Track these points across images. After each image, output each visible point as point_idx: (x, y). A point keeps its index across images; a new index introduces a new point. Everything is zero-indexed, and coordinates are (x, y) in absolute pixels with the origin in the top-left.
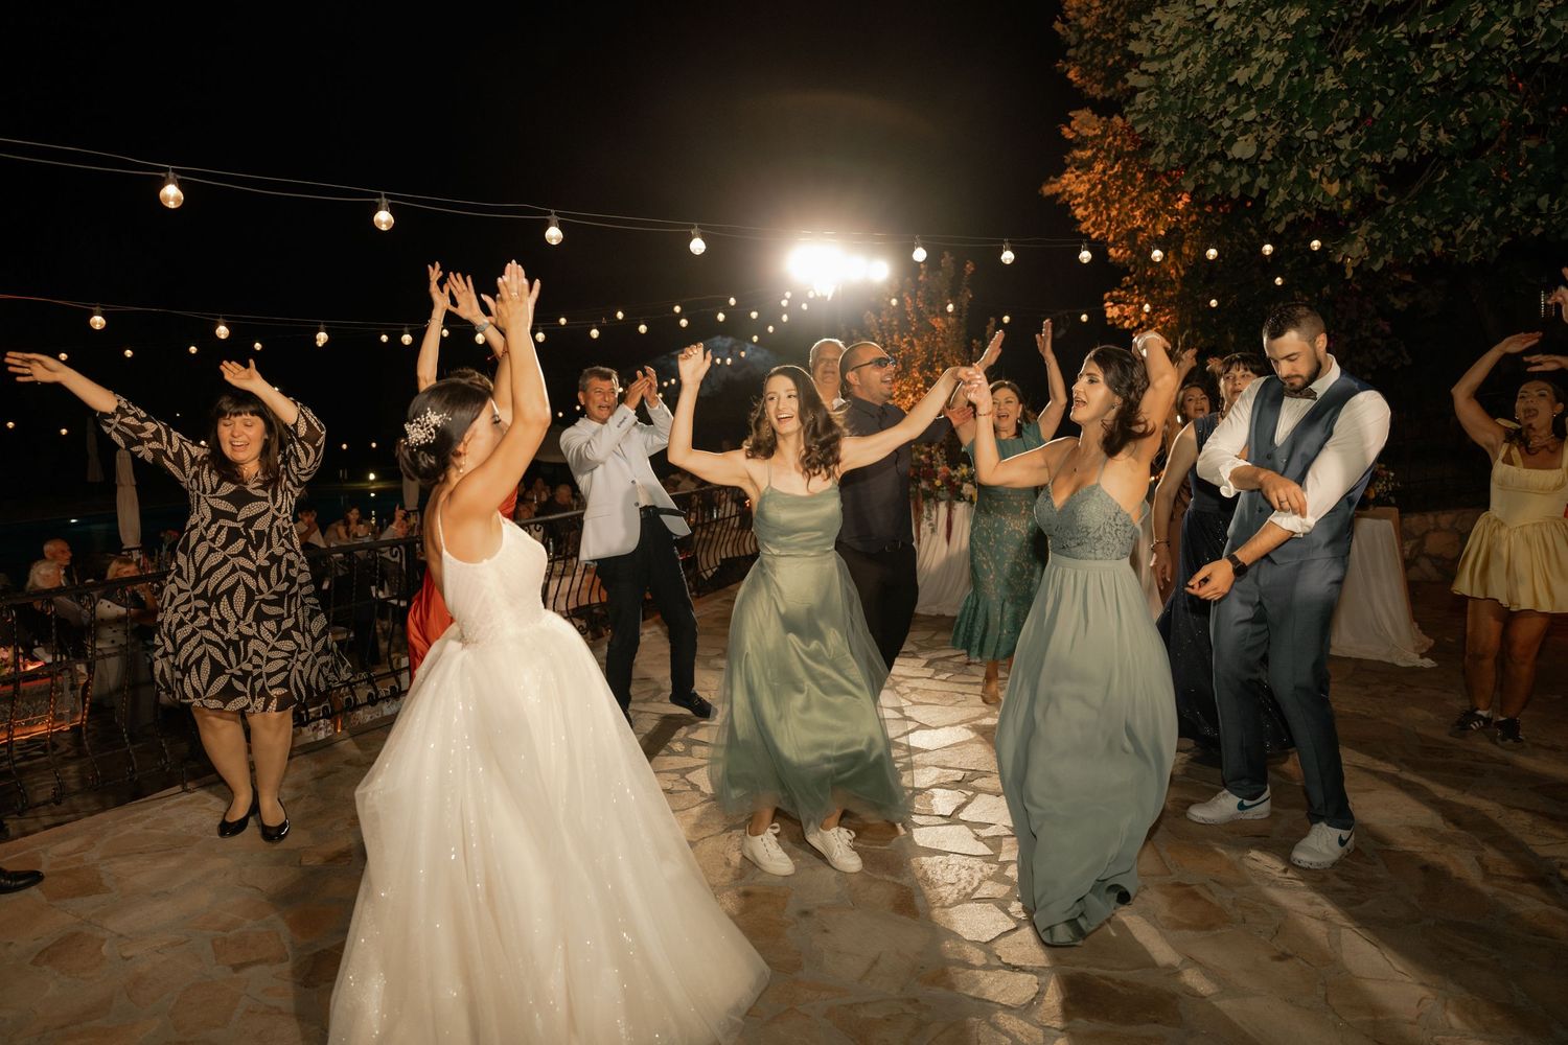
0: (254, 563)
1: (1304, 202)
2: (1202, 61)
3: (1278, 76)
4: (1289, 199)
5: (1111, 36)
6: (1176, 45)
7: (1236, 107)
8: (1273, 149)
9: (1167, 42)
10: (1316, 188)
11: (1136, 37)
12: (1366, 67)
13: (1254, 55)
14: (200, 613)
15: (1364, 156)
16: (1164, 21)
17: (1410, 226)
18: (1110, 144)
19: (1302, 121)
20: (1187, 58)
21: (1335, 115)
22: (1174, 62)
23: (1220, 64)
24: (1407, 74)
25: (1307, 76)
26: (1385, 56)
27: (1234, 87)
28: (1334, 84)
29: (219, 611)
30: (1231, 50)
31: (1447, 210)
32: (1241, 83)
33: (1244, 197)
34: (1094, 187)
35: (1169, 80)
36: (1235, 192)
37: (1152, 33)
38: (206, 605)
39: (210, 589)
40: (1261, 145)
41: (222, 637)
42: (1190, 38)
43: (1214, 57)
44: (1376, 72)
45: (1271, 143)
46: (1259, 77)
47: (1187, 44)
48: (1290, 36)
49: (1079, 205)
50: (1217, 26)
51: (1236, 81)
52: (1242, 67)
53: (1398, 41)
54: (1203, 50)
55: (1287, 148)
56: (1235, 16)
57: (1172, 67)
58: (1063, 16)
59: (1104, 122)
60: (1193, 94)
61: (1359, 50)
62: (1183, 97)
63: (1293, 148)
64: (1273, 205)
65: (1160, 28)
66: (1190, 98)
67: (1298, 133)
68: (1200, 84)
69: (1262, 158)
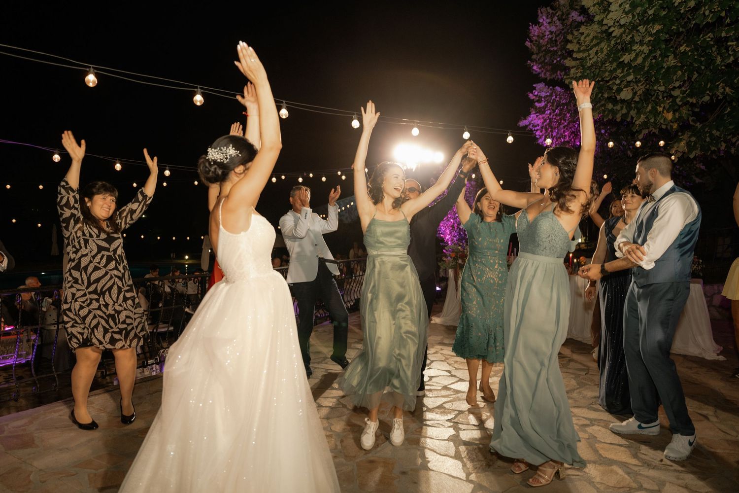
0: (120, 272)
1: (654, 122)
2: (605, 52)
3: (645, 59)
4: (646, 120)
5: (555, 48)
6: (592, 44)
7: (623, 74)
8: (640, 95)
9: (587, 44)
10: (660, 115)
11: (571, 42)
12: (691, 55)
13: (634, 48)
14: (94, 302)
15: (689, 99)
16: (586, 32)
17: (711, 135)
18: (554, 99)
19: (657, 81)
20: (597, 51)
21: (675, 78)
22: (590, 52)
23: (614, 54)
24: (710, 58)
25: (660, 59)
26: (700, 50)
27: (621, 65)
28: (674, 63)
29: (104, 300)
30: (619, 47)
31: (731, 127)
32: (626, 62)
33: (623, 120)
34: (545, 120)
35: (587, 62)
36: (619, 118)
37: (580, 40)
38: (97, 297)
39: (99, 289)
40: (635, 94)
41: (105, 313)
42: (599, 41)
43: (611, 51)
44: (696, 57)
45: (639, 93)
46: (635, 59)
47: (598, 44)
48: (652, 39)
49: (537, 130)
50: (614, 35)
51: (624, 61)
52: (627, 54)
53: (708, 42)
54: (606, 46)
55: (647, 95)
56: (623, 29)
57: (589, 55)
58: (530, 39)
59: (551, 89)
60: (599, 69)
61: (687, 46)
62: (594, 71)
63: (651, 95)
64: (637, 123)
65: (584, 36)
66: (598, 71)
67: (655, 88)
68: (603, 63)
69: (634, 100)
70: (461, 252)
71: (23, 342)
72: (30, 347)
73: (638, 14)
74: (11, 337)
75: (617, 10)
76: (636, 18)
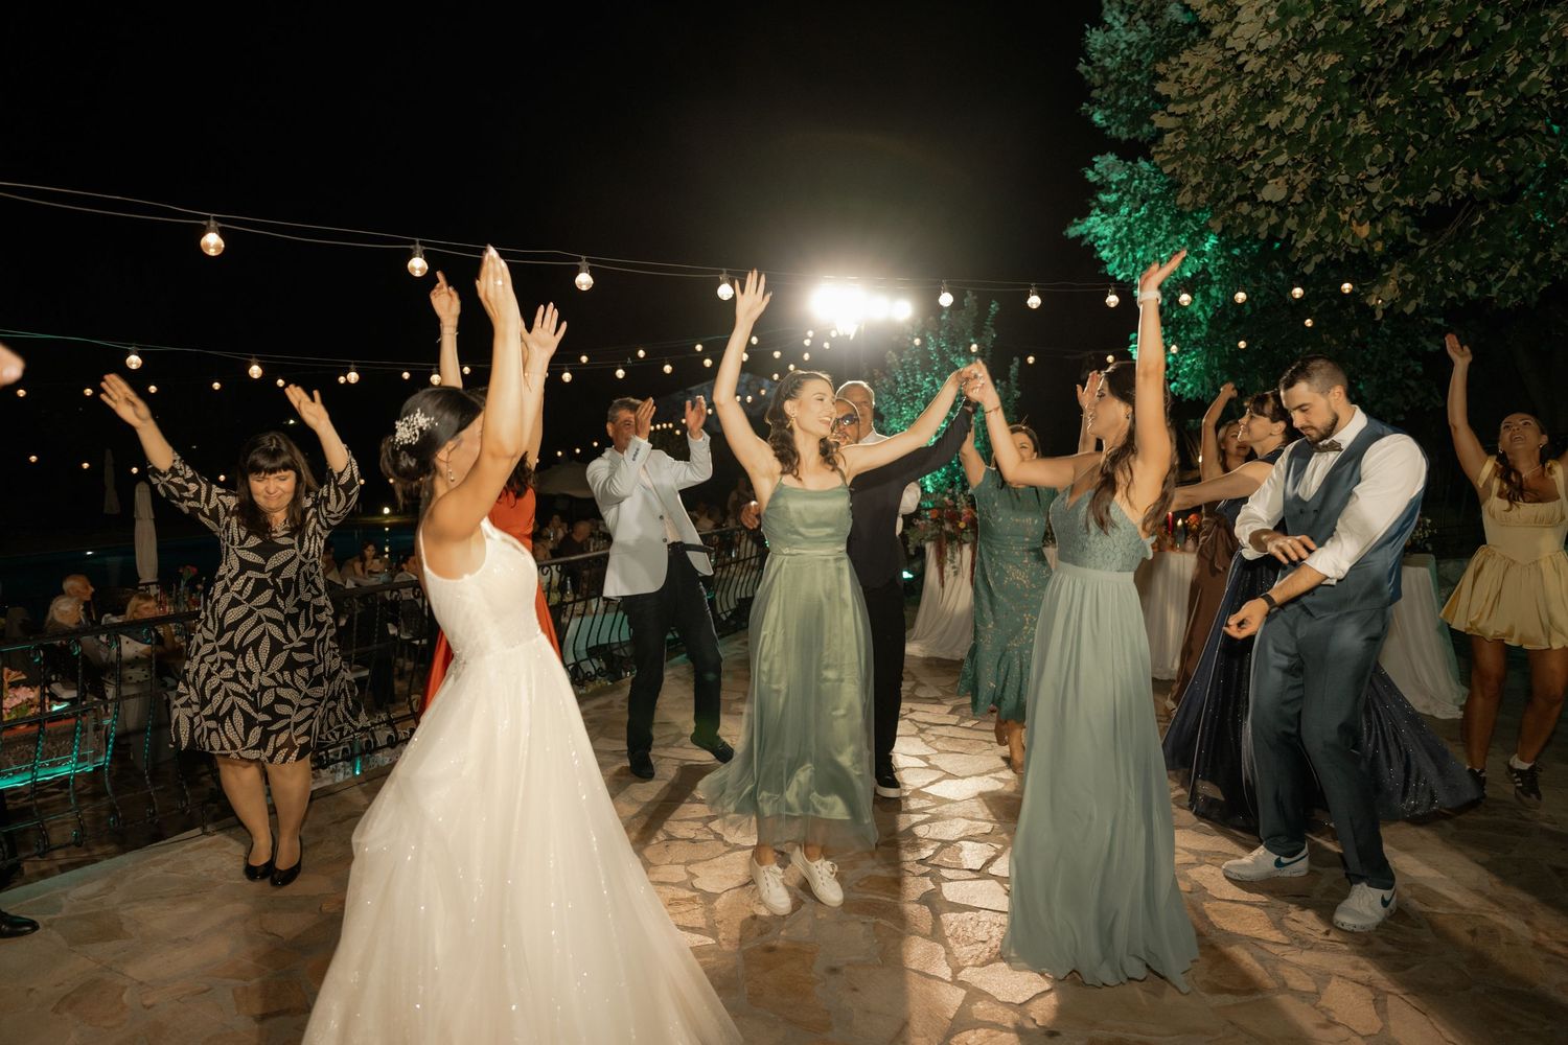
0: (282, 612)
1: (1332, 244)
2: (1232, 102)
3: (1309, 121)
4: (1317, 240)
5: (1137, 78)
6: (1204, 87)
7: (1266, 151)
8: (1304, 192)
9: (1195, 84)
10: (1345, 230)
11: (1163, 78)
12: (1400, 112)
13: (1287, 99)
14: (226, 665)
15: (1397, 200)
16: (1193, 62)
17: (1446, 270)
18: (1136, 187)
19: (1334, 165)
20: (1217, 100)
21: (1368, 159)
22: (1202, 104)
23: (1250, 106)
24: (1441, 119)
25: (1339, 121)
26: (1419, 102)
27: (1264, 130)
28: (1366, 129)
29: (244, 663)
30: (1261, 93)
31: (1485, 255)
32: (1272, 127)
33: (1272, 238)
34: (1119, 229)
35: (1197, 122)
36: (1263, 233)
37: (1180, 76)
39: (237, 641)
40: (1292, 188)
41: (247, 689)
42: (1219, 80)
43: (1244, 99)
44: (1410, 118)
45: (1302, 187)
46: (1290, 121)
47: (1216, 87)
48: (1323, 81)
49: (1104, 246)
50: (1247, 69)
51: (1267, 124)
52: (1274, 111)
53: (1432, 88)
54: (1234, 92)
55: (1317, 190)
56: (1265, 59)
57: (1200, 109)
58: (1087, 58)
59: (1130, 166)
60: (1221, 135)
61: (1391, 97)
62: (1211, 138)
63: (1325, 192)
64: (1300, 245)
65: (1189, 70)
66: (1218, 139)
67: (1331, 179)
68: (1228, 125)
69: (1292, 201)
70: (950, 507)
71: (86, 732)
72: (101, 741)
73: (1295, 30)
74: (63, 723)
75: (1251, 21)
76: (1291, 36)
